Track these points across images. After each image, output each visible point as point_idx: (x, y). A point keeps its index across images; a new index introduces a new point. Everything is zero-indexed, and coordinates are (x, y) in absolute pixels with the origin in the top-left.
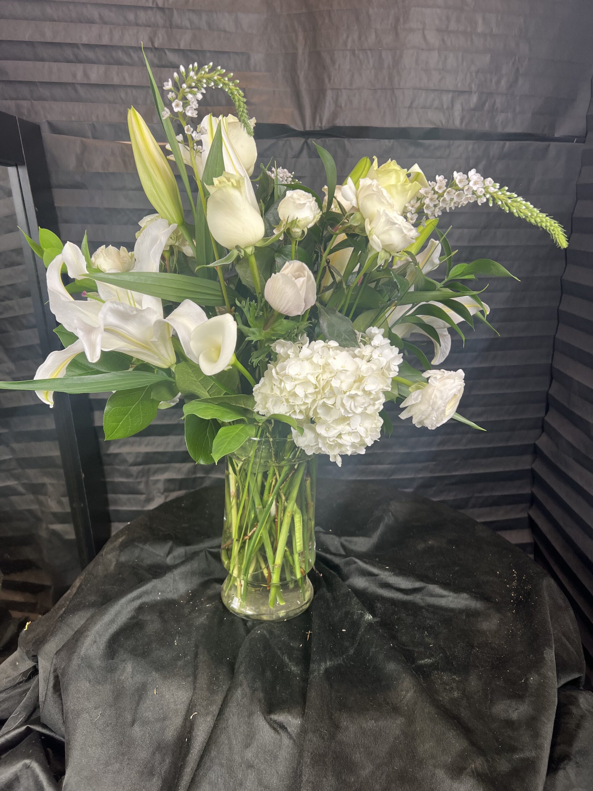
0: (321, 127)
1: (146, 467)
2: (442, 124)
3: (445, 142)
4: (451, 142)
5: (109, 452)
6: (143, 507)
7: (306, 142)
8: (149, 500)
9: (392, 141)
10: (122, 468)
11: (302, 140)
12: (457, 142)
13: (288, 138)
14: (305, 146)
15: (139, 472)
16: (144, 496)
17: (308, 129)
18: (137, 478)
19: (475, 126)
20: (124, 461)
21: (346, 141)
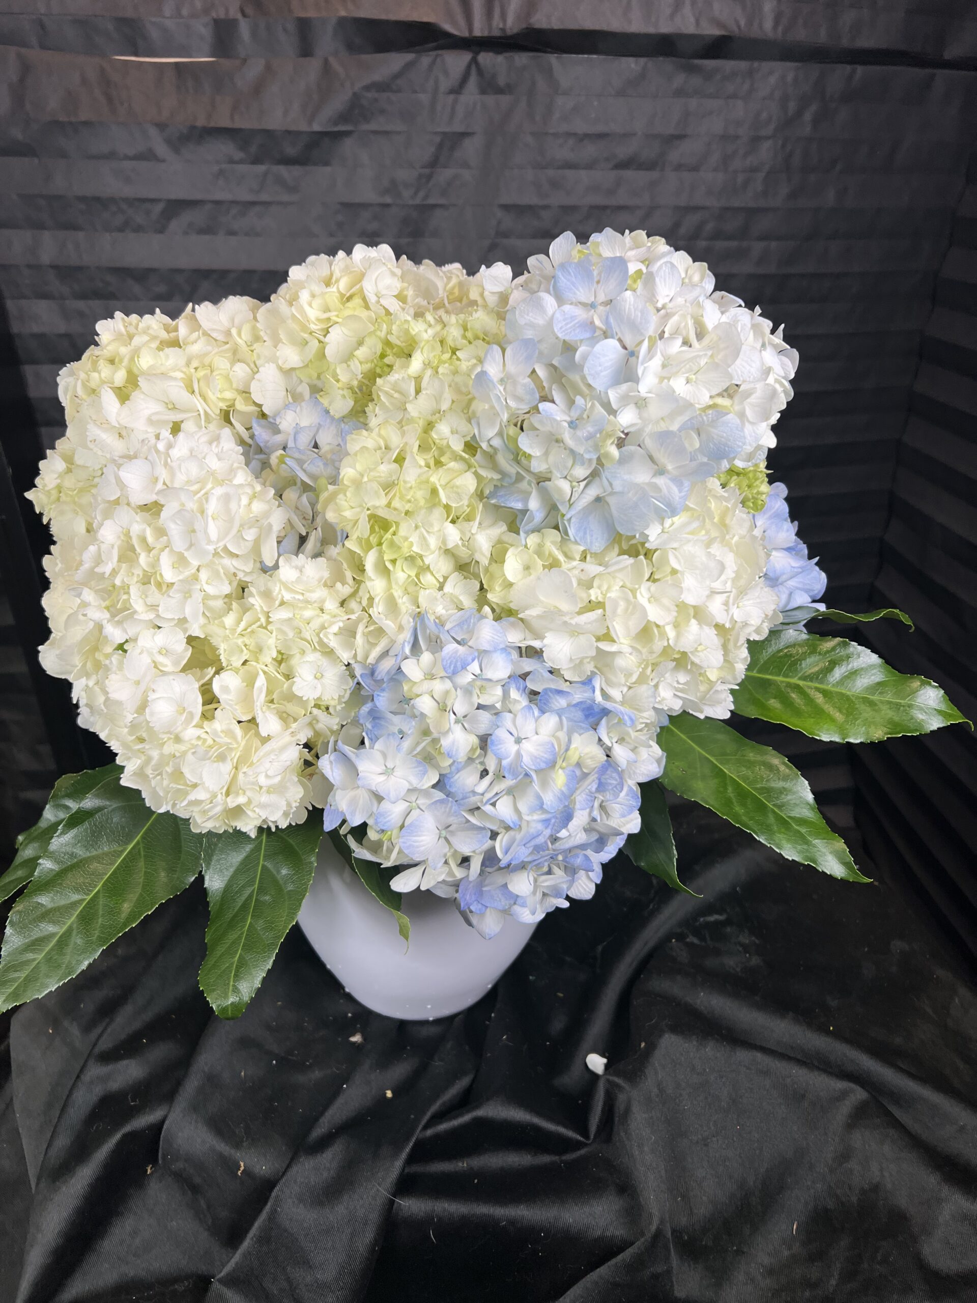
0: (503, 30)
2: (739, 27)
3: (743, 65)
4: (756, 64)
7: (474, 60)
9: (642, 60)
11: (466, 57)
12: (766, 66)
13: (440, 52)
14: (474, 68)
17: (477, 33)
19: (801, 35)
21: (553, 59)
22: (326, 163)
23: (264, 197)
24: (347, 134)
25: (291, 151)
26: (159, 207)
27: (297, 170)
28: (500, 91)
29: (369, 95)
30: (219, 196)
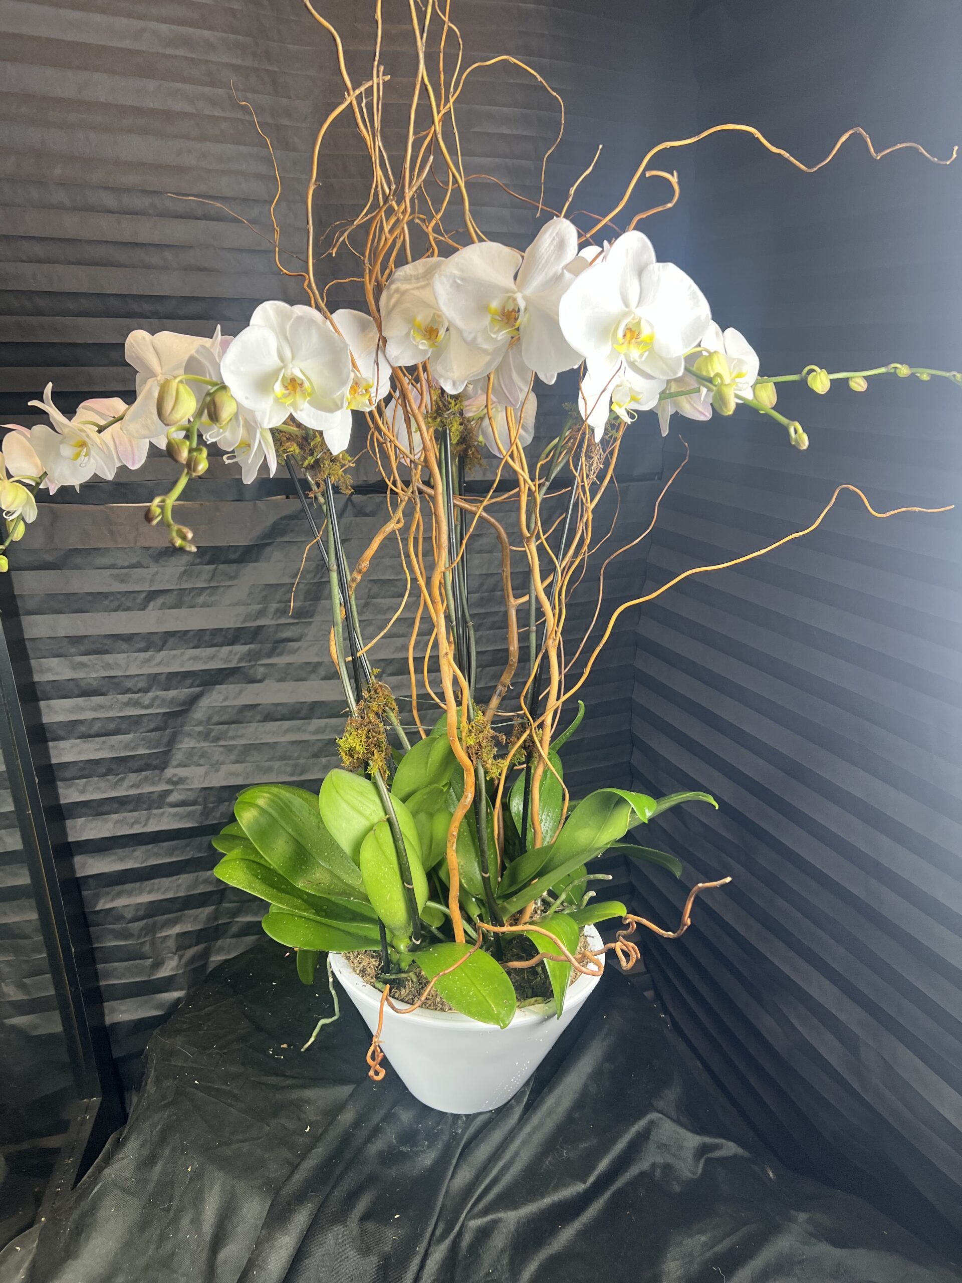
1: (150, 921)
5: (98, 908)
6: (151, 975)
7: (350, 499)
8: (157, 965)
10: (116, 927)
15: (142, 929)
16: (151, 960)
18: (139, 937)
20: (120, 918)
22: (255, 562)
23: (212, 585)
24: (269, 544)
25: (234, 556)
26: (143, 595)
27: (234, 566)
28: (366, 515)
29: (284, 522)
30: (183, 587)
